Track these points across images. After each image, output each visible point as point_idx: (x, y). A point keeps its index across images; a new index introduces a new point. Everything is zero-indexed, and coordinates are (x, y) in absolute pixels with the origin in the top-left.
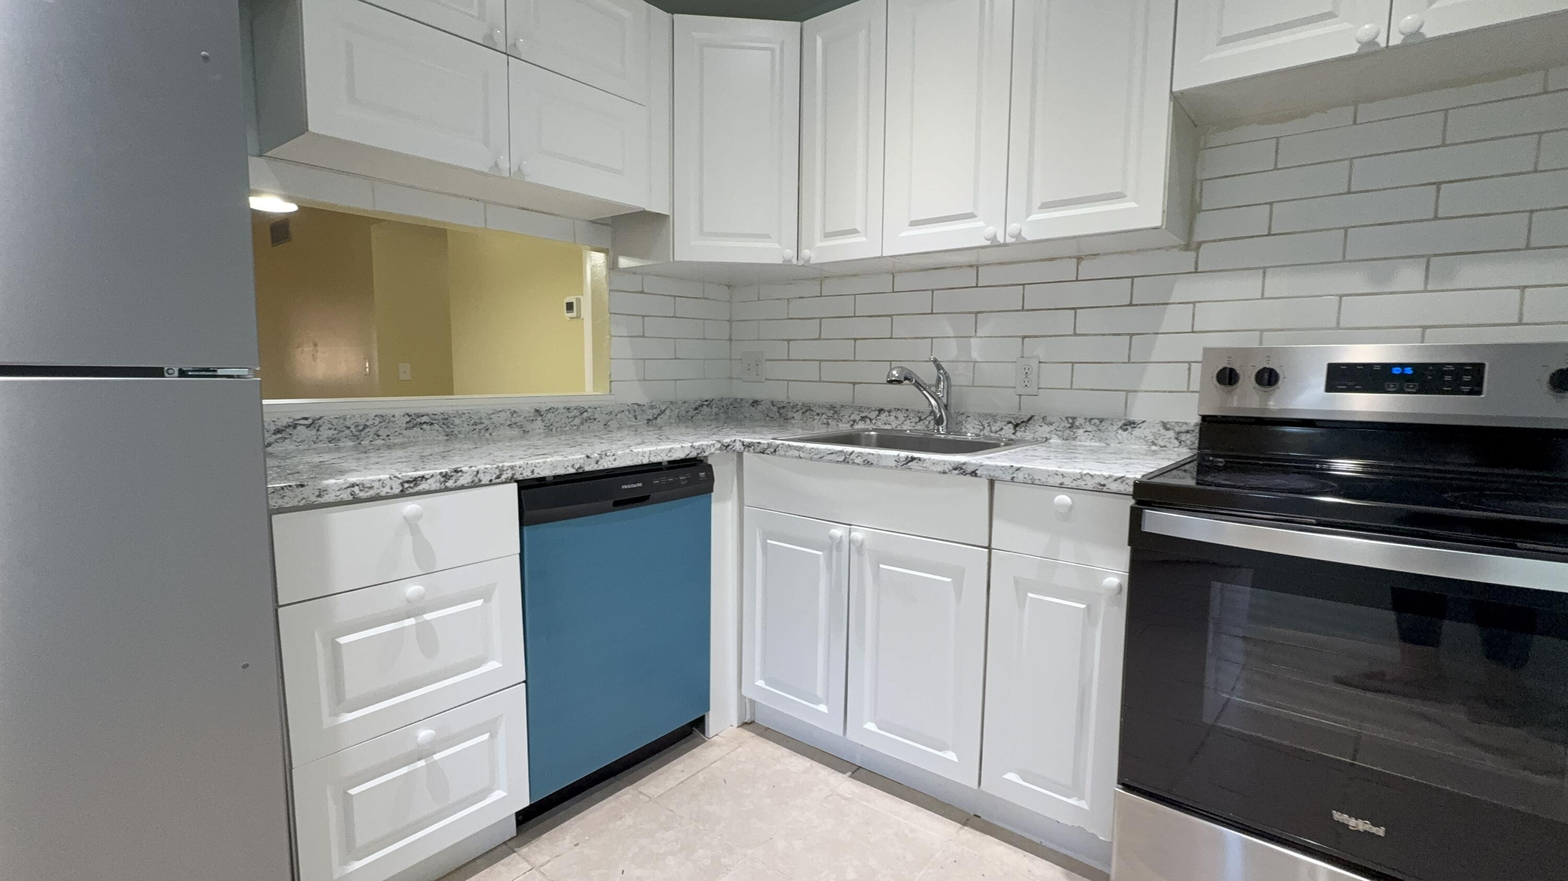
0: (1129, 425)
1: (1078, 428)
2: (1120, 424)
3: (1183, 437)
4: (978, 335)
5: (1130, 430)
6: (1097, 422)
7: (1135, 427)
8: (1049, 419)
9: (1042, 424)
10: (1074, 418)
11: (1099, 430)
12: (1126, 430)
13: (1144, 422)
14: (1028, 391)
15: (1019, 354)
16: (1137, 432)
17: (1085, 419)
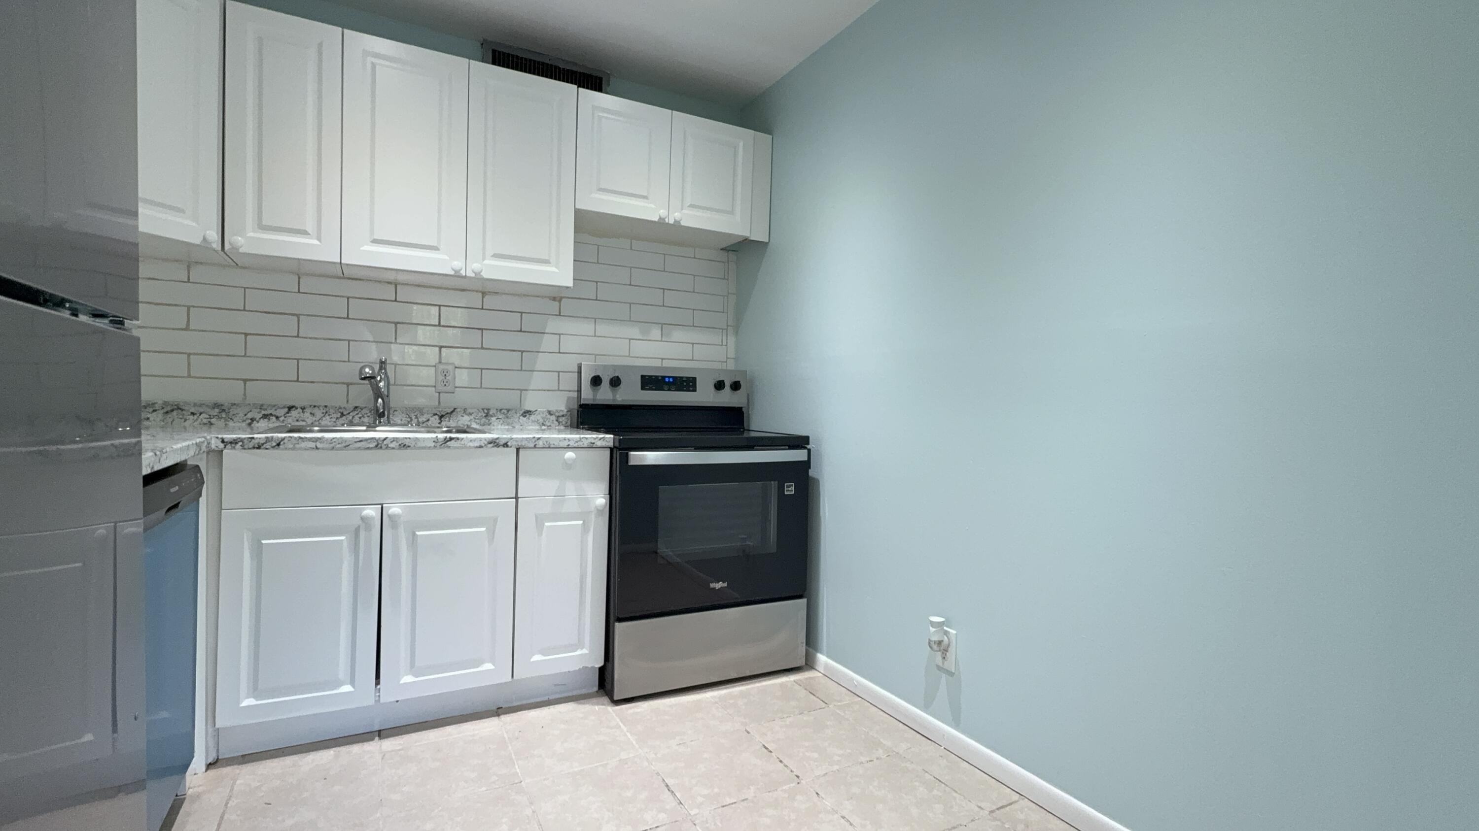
0: (527, 413)
1: (492, 416)
2: (521, 412)
3: (560, 420)
4: (398, 341)
5: (528, 416)
6: (506, 411)
7: (531, 414)
8: (469, 411)
9: (464, 415)
10: (488, 410)
11: (507, 417)
12: (525, 416)
13: (536, 410)
14: (445, 389)
15: (438, 361)
16: (533, 417)
17: (497, 409)
